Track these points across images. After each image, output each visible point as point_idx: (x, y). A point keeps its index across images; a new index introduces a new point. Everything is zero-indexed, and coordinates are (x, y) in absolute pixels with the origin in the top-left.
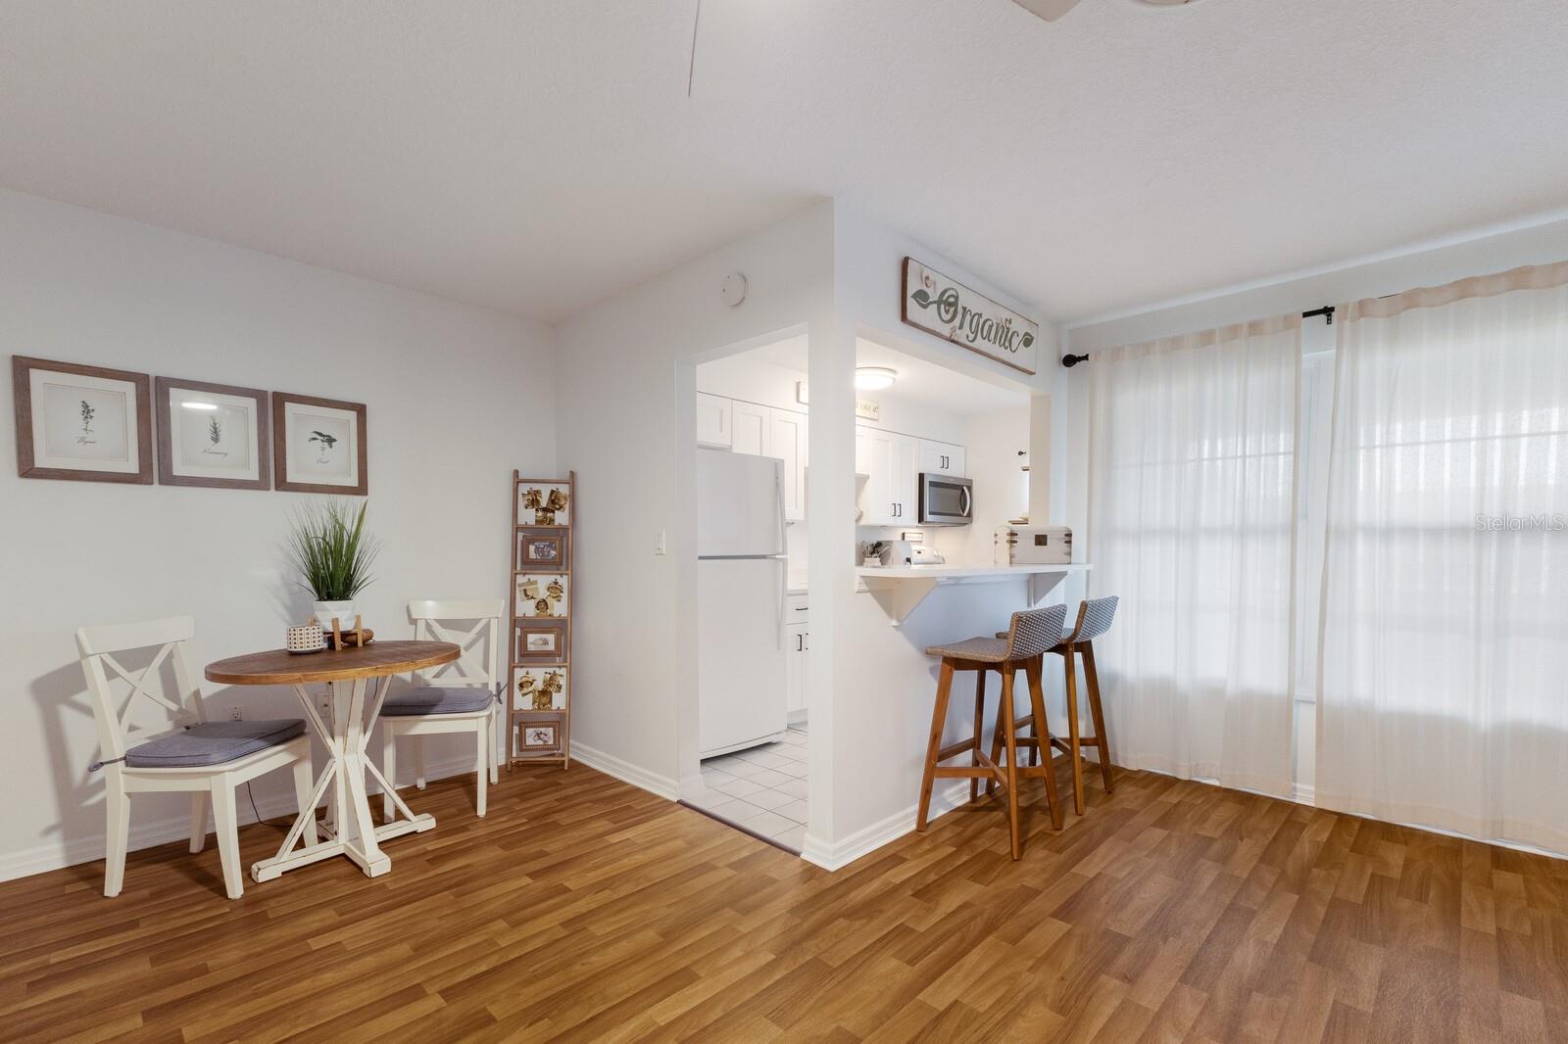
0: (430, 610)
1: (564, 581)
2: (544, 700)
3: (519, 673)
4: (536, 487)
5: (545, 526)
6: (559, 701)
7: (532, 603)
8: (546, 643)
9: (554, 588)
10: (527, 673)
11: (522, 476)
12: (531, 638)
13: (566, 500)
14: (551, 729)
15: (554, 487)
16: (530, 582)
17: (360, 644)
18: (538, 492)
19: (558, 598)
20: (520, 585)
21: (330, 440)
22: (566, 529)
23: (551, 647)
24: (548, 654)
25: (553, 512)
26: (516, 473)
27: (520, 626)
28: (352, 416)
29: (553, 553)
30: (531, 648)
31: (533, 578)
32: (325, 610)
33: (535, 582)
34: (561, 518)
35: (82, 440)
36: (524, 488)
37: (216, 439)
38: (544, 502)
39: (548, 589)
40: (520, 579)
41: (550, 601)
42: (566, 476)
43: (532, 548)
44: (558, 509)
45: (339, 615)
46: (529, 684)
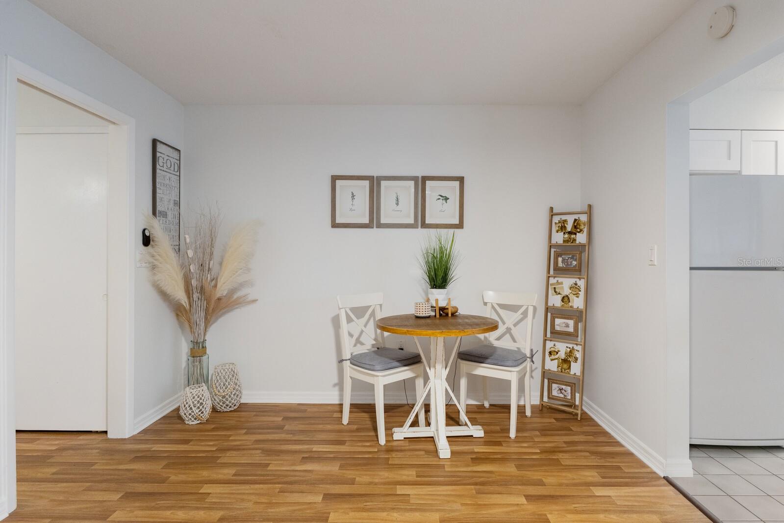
0: (491, 296)
1: (582, 283)
2: (565, 366)
3: (549, 345)
4: (564, 217)
5: (569, 244)
6: (576, 368)
7: (559, 297)
8: (567, 326)
9: (575, 288)
10: (554, 345)
11: (555, 211)
12: (558, 321)
13: (584, 225)
14: (570, 388)
15: (576, 217)
16: (558, 283)
17: (450, 315)
19: (577, 295)
20: (551, 285)
21: (446, 199)
22: (583, 246)
23: (571, 329)
24: (568, 334)
25: (575, 234)
26: (552, 209)
27: (551, 313)
28: (457, 184)
29: (574, 263)
30: (557, 328)
31: (560, 280)
32: (432, 294)
33: (562, 283)
34: (581, 238)
35: (351, 210)
36: (556, 219)
37: (397, 204)
38: (569, 228)
39: (571, 288)
40: (552, 281)
41: (571, 297)
42: (586, 209)
43: (560, 259)
44: (579, 232)
45: (440, 297)
46: (556, 353)
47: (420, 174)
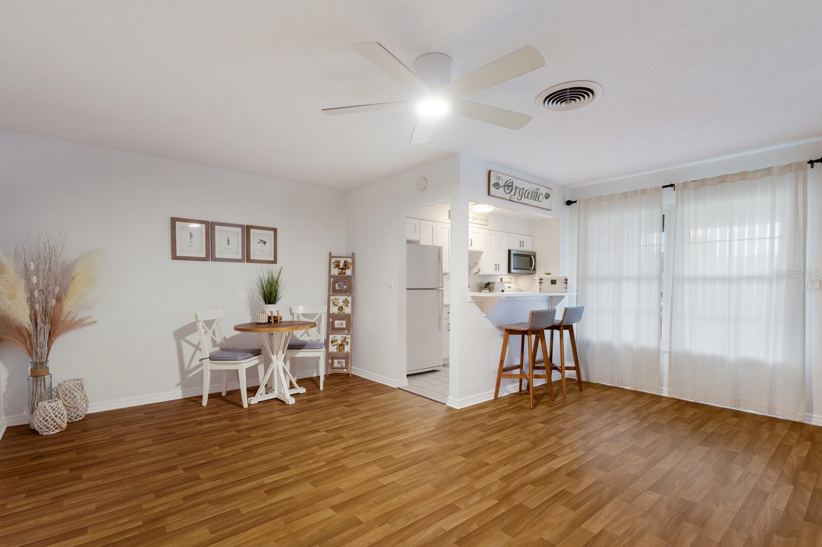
0: (301, 309)
1: (349, 298)
2: (342, 348)
3: (331, 337)
4: (338, 259)
5: (342, 275)
6: (347, 349)
7: (337, 308)
8: (342, 324)
9: (346, 302)
10: (334, 337)
11: (332, 255)
12: (336, 322)
13: (350, 264)
14: (344, 360)
15: (346, 259)
16: (336, 299)
17: (279, 321)
18: (339, 261)
19: (347, 306)
20: (332, 300)
21: (265, 243)
22: (350, 277)
23: (344, 326)
24: (343, 329)
25: (345, 270)
26: (330, 253)
27: (331, 317)
28: (272, 233)
29: (345, 287)
30: (336, 326)
31: (337, 297)
32: (268, 308)
33: (338, 299)
34: (348, 272)
35: (190, 246)
36: (333, 260)
37: (228, 244)
38: (341, 266)
39: (343, 302)
40: (332, 298)
41: (344, 307)
42: (350, 254)
43: (337, 285)
44: (347, 269)
45: (271, 310)
46: (335, 341)
47: (245, 223)
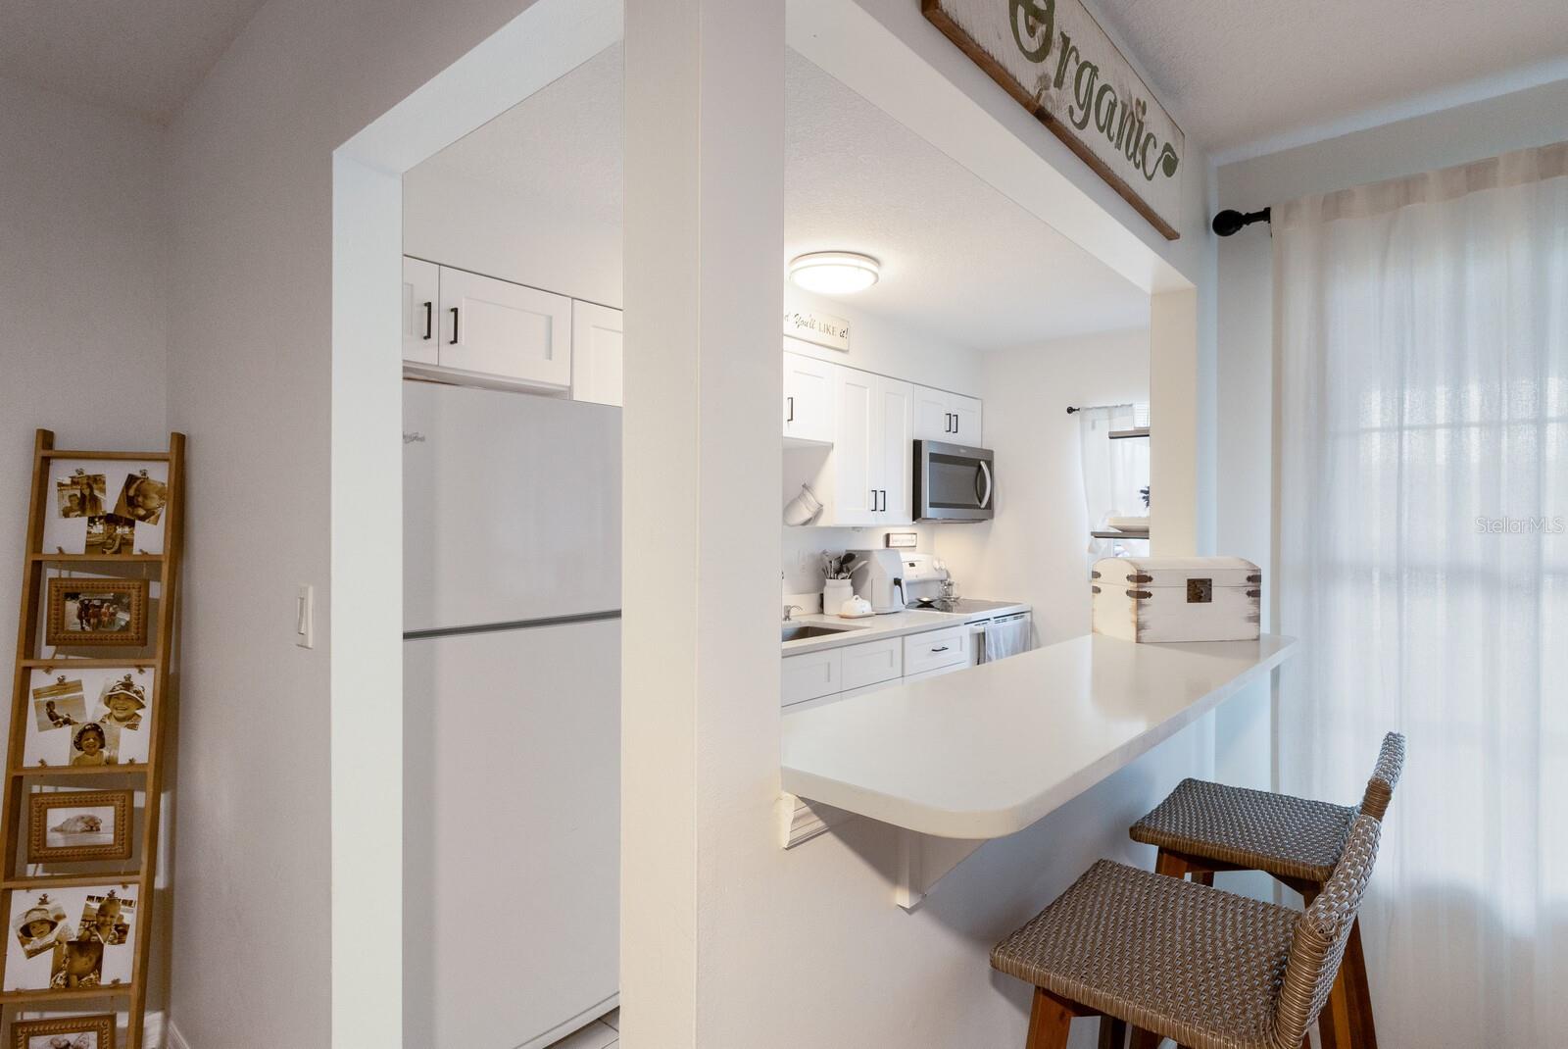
1: (146, 682)
2: (82, 963)
4: (91, 468)
5: (109, 556)
6: (119, 963)
7: (67, 734)
8: (93, 826)
9: (122, 700)
10: (44, 901)
11: (59, 444)
13: (161, 494)
14: (93, 1036)
16: (62, 686)
18: (97, 480)
19: (131, 721)
20: (38, 694)
22: (157, 564)
23: (106, 836)
24: (98, 854)
25: (131, 524)
26: (46, 435)
27: (31, 791)
29: (123, 617)
30: (55, 840)
31: (71, 676)
33: (78, 686)
34: (149, 537)
36: (63, 472)
38: (110, 502)
40: (40, 680)
41: (110, 728)
42: (166, 445)
44: (143, 519)
46: (47, 927)
